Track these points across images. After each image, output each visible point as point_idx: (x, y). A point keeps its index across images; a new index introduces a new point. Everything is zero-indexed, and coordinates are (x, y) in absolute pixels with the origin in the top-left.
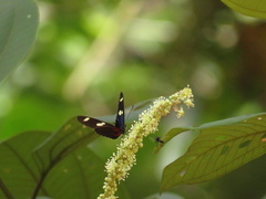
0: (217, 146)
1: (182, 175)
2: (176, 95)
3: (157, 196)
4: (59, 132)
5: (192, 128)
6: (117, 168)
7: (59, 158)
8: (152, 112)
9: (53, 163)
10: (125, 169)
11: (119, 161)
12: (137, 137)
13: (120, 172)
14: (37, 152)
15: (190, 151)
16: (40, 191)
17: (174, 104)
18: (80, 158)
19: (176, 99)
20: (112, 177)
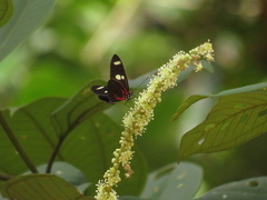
0: (235, 115)
1: (200, 143)
2: (196, 49)
3: (175, 165)
4: (78, 95)
5: (210, 95)
6: (134, 123)
7: (77, 122)
8: (171, 66)
9: (71, 127)
10: (143, 124)
11: (136, 115)
12: (156, 92)
13: (138, 127)
14: (55, 115)
15: (209, 118)
16: (57, 157)
17: (193, 59)
18: (97, 125)
19: (196, 53)
20: (130, 132)
